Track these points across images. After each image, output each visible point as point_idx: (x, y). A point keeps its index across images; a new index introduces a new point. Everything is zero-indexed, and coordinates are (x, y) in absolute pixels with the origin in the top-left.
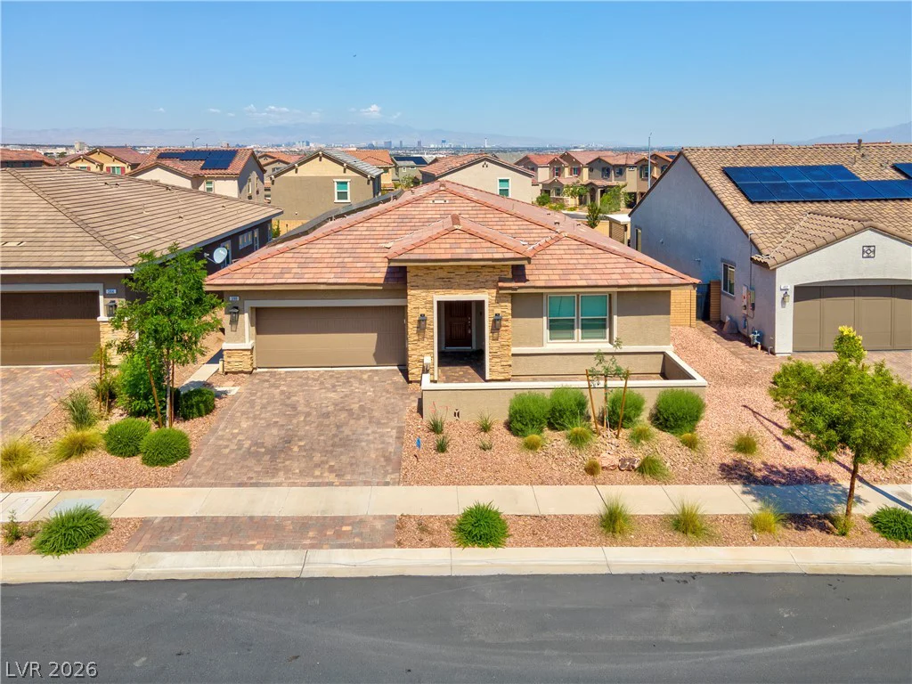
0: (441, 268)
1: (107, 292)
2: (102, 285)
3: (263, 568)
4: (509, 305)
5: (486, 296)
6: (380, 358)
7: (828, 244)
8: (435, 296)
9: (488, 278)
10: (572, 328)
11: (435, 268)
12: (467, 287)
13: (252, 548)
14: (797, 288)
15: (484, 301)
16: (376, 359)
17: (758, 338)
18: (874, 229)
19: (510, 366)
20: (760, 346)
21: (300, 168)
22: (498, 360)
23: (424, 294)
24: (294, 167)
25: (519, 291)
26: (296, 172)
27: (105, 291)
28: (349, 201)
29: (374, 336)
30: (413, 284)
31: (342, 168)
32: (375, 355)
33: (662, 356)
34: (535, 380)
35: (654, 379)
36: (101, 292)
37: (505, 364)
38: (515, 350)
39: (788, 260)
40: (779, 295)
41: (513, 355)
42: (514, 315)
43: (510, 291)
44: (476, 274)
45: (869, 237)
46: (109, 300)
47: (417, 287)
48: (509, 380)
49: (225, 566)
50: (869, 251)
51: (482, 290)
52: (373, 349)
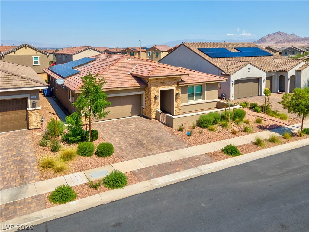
0: (161, 79)
1: (32, 97)
2: (29, 95)
3: (191, 175)
4: (180, 90)
5: (174, 87)
6: (133, 114)
7: (242, 68)
8: (160, 89)
9: (175, 82)
10: (193, 96)
11: (159, 79)
12: (168, 85)
13: (179, 171)
14: (235, 81)
15: (173, 89)
16: (131, 114)
17: (224, 97)
18: (250, 63)
19: (180, 110)
20: (225, 99)
21: (17, 52)
22: (177, 108)
23: (156, 88)
24: (14, 51)
25: (184, 85)
26: (15, 53)
27: (31, 97)
28: (39, 64)
29: (131, 106)
30: (153, 85)
31: (36, 51)
32: (131, 112)
33: (216, 102)
34: (186, 114)
35: (215, 109)
36: (29, 97)
37: (179, 109)
38: (182, 104)
39: (234, 73)
40: (231, 83)
41: (181, 106)
42: (181, 93)
43: (182, 85)
44: (171, 81)
45: (249, 66)
46: (32, 101)
47: (154, 86)
48: (179, 115)
49: (179, 177)
50: (249, 70)
51: (172, 86)
52: (130, 110)
